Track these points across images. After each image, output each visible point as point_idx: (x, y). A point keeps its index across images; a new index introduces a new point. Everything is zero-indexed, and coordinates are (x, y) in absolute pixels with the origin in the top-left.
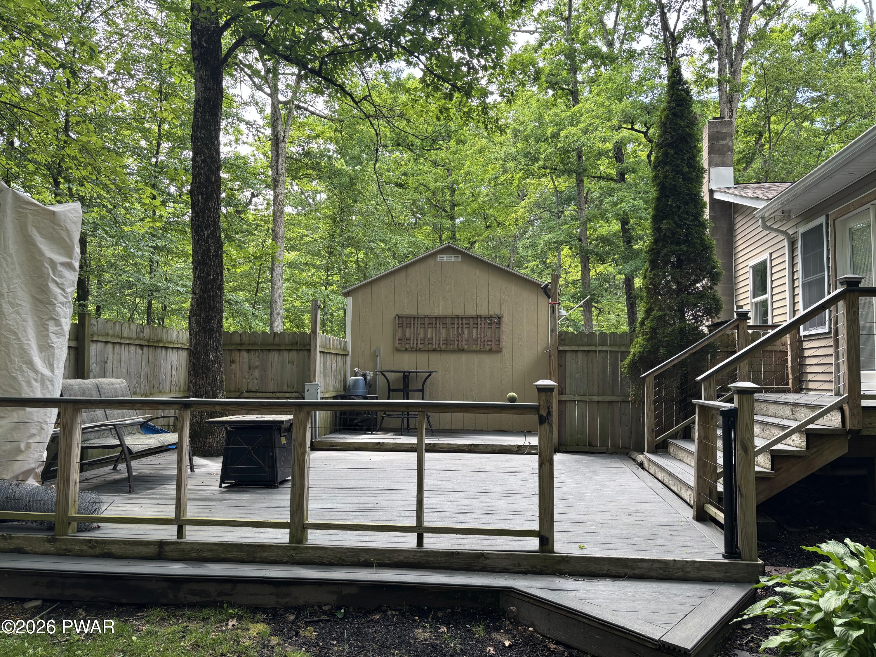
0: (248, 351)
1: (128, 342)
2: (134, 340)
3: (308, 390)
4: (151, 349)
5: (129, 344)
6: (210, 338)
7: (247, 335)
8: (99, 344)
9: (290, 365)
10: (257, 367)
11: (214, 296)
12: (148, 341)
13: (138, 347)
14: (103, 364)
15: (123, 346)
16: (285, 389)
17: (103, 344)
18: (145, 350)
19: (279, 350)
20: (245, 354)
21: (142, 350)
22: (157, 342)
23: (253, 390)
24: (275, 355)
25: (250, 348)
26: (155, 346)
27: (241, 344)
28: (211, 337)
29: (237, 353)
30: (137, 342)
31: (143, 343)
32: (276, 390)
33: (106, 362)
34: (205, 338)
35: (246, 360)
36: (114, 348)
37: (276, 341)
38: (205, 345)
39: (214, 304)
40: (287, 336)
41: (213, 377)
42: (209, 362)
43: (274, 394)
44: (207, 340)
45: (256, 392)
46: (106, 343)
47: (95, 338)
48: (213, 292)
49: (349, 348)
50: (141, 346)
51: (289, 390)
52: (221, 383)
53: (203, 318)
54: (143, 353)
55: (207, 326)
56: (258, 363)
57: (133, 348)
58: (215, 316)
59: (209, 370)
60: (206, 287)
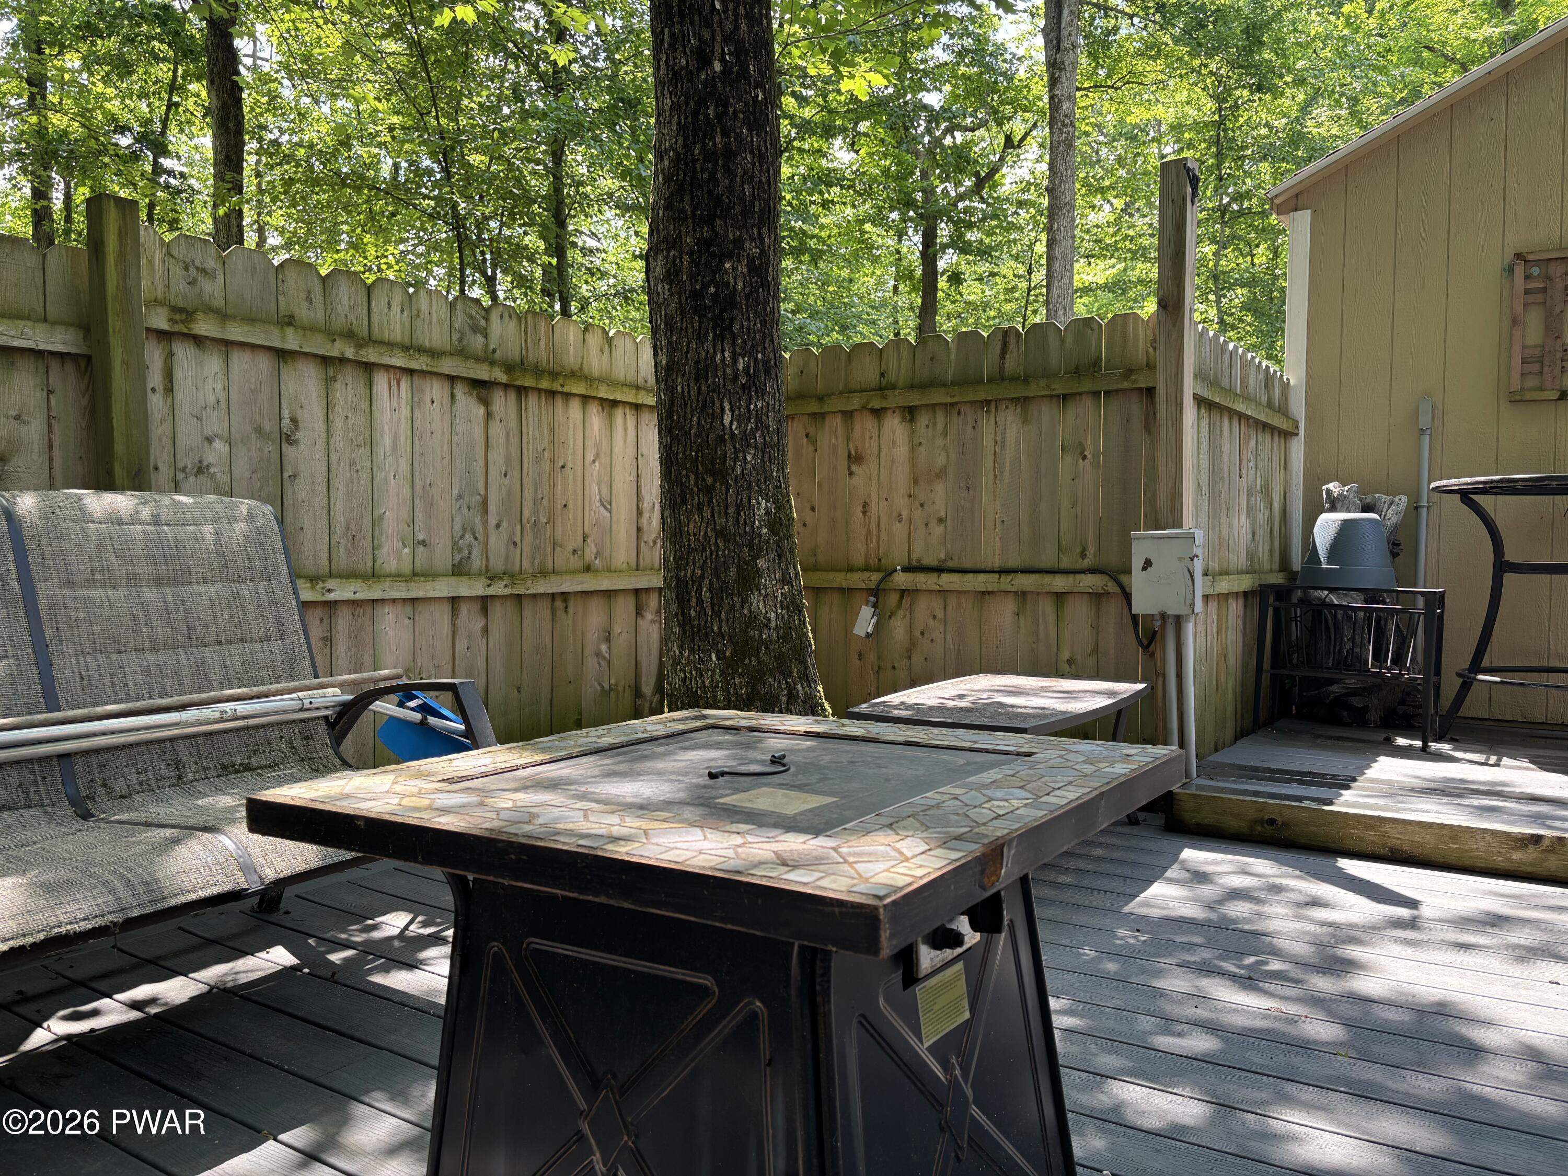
0: (910, 413)
1: (398, 360)
2: (434, 354)
3: (1148, 564)
4: (532, 401)
5: (411, 372)
6: (720, 338)
7: (905, 350)
8: (240, 361)
9: (1069, 459)
10: (941, 474)
11: (729, 154)
12: (509, 368)
13: (460, 391)
14: (270, 448)
15: (382, 381)
16: (1047, 558)
17: (264, 363)
18: (502, 403)
19: (1024, 401)
20: (894, 425)
21: (485, 402)
22: (554, 375)
23: (929, 561)
24: (1010, 419)
25: (914, 399)
26: (552, 394)
27: (883, 388)
28: (723, 332)
29: (869, 423)
30: (448, 366)
31: (482, 372)
32: (1013, 563)
33: (288, 439)
34: (701, 339)
35: (902, 451)
36: (329, 381)
37: (1013, 363)
38: (703, 370)
39: (731, 189)
40: (1052, 340)
41: (739, 506)
42: (721, 440)
43: (1005, 579)
44: (708, 345)
45: (939, 570)
46: (282, 355)
47: (204, 327)
48: (725, 134)
49: (1298, 408)
50: (481, 388)
51: (1066, 563)
52: (773, 531)
53: (691, 254)
54: (489, 415)
55: (705, 286)
56: (941, 461)
57: (436, 391)
58: (739, 242)
59: (721, 474)
60: (696, 114)
